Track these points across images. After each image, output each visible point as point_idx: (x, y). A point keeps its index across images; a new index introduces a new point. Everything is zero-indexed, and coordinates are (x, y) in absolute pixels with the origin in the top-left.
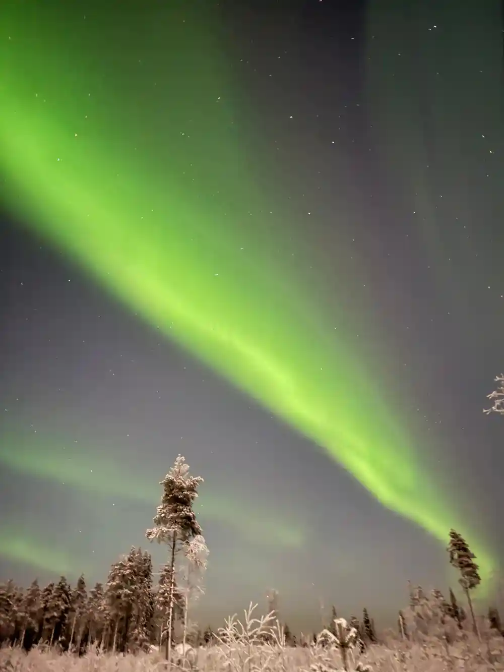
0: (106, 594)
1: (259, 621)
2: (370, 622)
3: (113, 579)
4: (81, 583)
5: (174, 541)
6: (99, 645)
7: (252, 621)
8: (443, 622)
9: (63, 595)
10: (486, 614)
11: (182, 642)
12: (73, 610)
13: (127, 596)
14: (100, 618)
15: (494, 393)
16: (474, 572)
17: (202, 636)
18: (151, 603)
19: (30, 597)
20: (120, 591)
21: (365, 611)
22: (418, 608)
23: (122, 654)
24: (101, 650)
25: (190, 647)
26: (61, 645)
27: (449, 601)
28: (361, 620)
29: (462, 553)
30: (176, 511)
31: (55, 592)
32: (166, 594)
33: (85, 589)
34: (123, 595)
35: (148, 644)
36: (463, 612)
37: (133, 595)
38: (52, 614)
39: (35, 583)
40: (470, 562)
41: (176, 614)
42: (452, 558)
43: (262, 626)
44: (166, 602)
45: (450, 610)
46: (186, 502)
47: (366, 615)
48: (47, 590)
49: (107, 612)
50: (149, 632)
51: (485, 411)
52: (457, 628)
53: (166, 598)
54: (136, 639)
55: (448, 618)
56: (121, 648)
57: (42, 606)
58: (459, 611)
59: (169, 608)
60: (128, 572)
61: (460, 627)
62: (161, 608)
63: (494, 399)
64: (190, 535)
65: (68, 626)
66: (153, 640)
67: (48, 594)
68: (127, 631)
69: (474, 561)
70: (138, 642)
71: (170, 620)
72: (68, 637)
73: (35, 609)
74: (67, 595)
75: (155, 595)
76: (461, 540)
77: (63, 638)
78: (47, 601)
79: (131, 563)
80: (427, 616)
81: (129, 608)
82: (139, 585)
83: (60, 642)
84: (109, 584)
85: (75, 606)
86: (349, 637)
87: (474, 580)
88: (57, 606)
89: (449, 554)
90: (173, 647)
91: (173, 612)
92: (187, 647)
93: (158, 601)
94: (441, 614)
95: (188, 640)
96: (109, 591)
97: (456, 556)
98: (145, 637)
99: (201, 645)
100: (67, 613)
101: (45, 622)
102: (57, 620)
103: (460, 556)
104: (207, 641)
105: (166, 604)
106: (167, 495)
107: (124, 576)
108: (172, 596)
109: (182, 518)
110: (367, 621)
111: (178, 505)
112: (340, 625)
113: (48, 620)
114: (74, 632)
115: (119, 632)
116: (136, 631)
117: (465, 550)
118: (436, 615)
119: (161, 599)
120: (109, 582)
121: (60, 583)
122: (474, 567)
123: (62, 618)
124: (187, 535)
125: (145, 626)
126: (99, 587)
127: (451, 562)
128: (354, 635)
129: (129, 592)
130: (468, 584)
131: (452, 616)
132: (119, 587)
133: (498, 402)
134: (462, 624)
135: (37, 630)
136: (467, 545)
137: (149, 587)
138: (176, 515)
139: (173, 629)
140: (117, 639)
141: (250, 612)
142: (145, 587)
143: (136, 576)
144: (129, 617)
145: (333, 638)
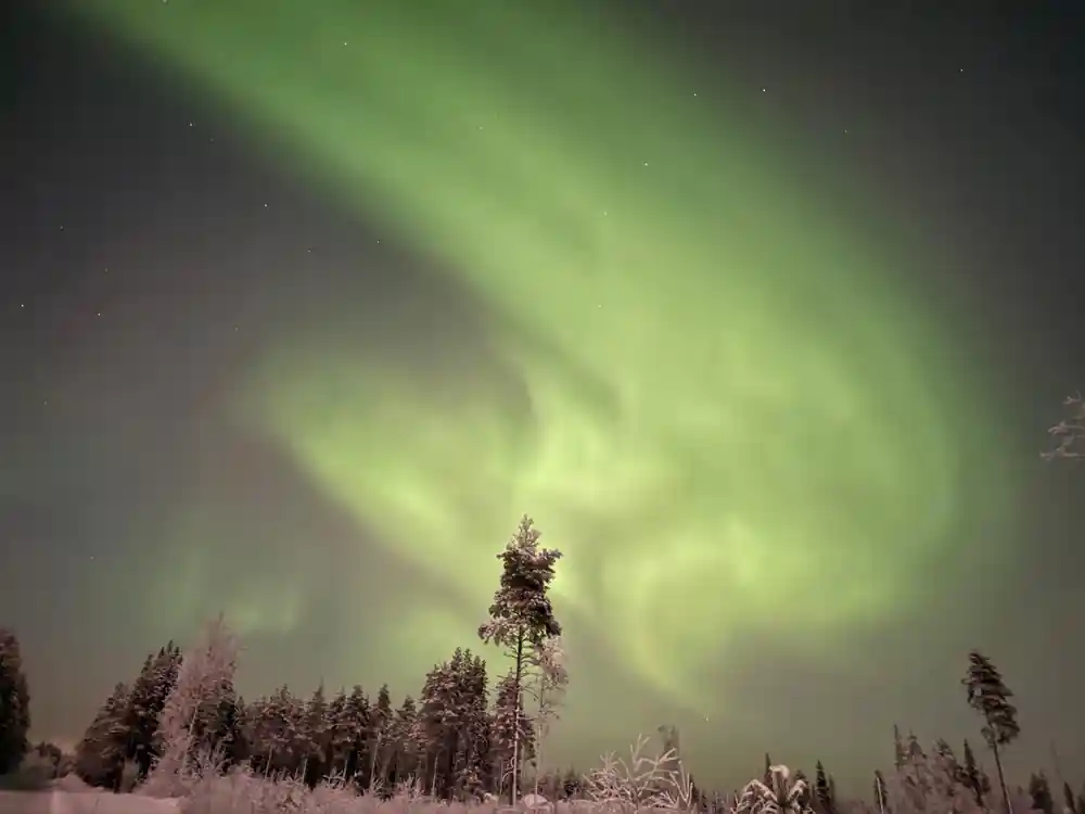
0: (420, 715)
1: (651, 762)
2: (828, 784)
3: (430, 695)
4: (384, 699)
5: (520, 643)
6: (413, 784)
7: (641, 760)
8: (951, 793)
9: (359, 714)
10: (1026, 785)
11: (533, 792)
12: (374, 736)
13: (450, 719)
14: (411, 749)
15: (1062, 424)
16: (1009, 719)
17: (562, 786)
18: (487, 733)
19: (311, 714)
20: (440, 713)
21: (819, 767)
22: (909, 770)
23: (444, 802)
24: (417, 790)
25: (544, 800)
26: (357, 784)
27: (961, 761)
28: (813, 780)
29: (989, 687)
30: (522, 598)
31: (348, 708)
32: (508, 722)
33: (390, 707)
34: (444, 719)
35: (482, 792)
36: (985, 780)
37: (459, 719)
38: (344, 740)
39: (318, 694)
40: (1002, 702)
41: (523, 751)
42: (971, 695)
43: (655, 770)
44: (509, 731)
45: (964, 775)
46: (537, 586)
47: (821, 774)
48: (334, 705)
49: (421, 741)
50: (484, 773)
51: (1043, 455)
52: (974, 803)
53: (508, 726)
54: (465, 782)
55: (959, 787)
56: (444, 794)
57: (330, 727)
58: (980, 777)
59: (514, 740)
60: (451, 685)
61: (980, 803)
62: (501, 741)
63: (1061, 435)
64: (543, 636)
65: (368, 756)
66: (489, 786)
67: (339, 711)
68: (451, 771)
69: (1008, 701)
70: (467, 787)
71: (515, 758)
72: (367, 771)
73: (320, 730)
74: (364, 714)
75: (491, 720)
76: (989, 667)
77: (360, 773)
78: (335, 721)
79: (455, 673)
80: (923, 782)
81: (454, 736)
82: (468, 705)
83: (356, 779)
84: (425, 702)
85: (377, 730)
86: (793, 792)
87: (1007, 731)
88: (352, 728)
89: (966, 687)
90: (519, 797)
91: (519, 748)
92: (541, 799)
93: (497, 731)
94: (946, 780)
95: (540, 790)
96: (423, 711)
97: (978, 692)
98: (478, 781)
99: (560, 798)
100: (365, 739)
101: (334, 750)
102: (353, 748)
103: (984, 692)
104: (569, 793)
105: (508, 734)
106: (507, 574)
107: (445, 690)
108: (517, 723)
109: (531, 609)
110: (822, 783)
111: (524, 590)
112: (779, 774)
113: (339, 748)
114: (376, 767)
115: (440, 770)
116: (465, 771)
117: (995, 682)
118: (938, 781)
119: (501, 727)
120: (424, 699)
121: (354, 697)
122: (1009, 711)
123: (359, 747)
124: (539, 634)
125: (477, 764)
126: (408, 704)
127: (969, 700)
128: (801, 791)
129: (453, 714)
130: (998, 737)
131: (967, 785)
132: (439, 706)
133: (1068, 441)
134: (983, 797)
135: (323, 759)
136: (998, 675)
137: (482, 709)
138: (522, 604)
139: (518, 772)
140: (437, 782)
141: (638, 748)
142: (477, 709)
143: (462, 691)
144: (454, 750)
145: (768, 792)
